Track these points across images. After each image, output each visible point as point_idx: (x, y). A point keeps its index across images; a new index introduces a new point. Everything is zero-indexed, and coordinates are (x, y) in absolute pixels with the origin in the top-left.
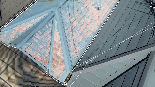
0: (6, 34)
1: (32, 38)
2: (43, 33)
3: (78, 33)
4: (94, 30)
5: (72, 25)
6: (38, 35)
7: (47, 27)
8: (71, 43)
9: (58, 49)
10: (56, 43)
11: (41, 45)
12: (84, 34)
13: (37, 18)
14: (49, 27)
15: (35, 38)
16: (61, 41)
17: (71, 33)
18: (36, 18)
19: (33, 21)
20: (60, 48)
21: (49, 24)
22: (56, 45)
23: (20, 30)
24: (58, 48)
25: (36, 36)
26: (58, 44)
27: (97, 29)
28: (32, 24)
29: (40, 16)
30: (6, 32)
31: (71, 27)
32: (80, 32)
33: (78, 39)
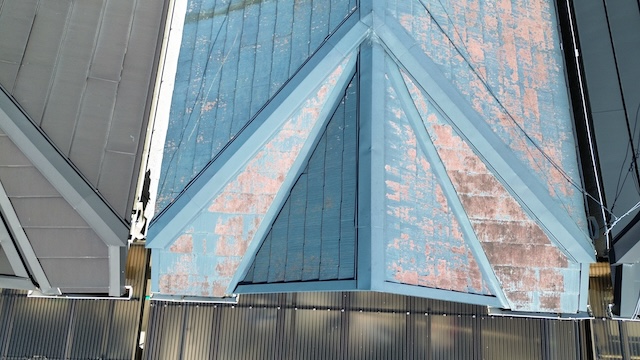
0: (187, 251)
1: (389, 212)
3: (511, 84)
5: (472, 64)
6: (395, 183)
7: (395, 130)
8: (519, 145)
9: (487, 198)
10: (464, 178)
11: (425, 218)
12: (530, 81)
13: (304, 110)
14: (400, 122)
15: (395, 204)
17: (491, 99)
18: (298, 111)
19: (288, 130)
20: (495, 188)
21: (394, 111)
22: (470, 185)
23: (250, 201)
24: (487, 194)
25: (392, 192)
26: (477, 177)
27: (549, 29)
28: (294, 149)
29: (314, 94)
30: (179, 243)
31: (475, 76)
32: (515, 77)
33: (527, 114)
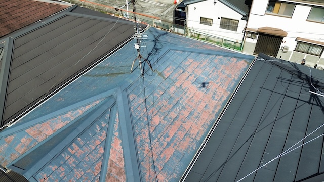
0: (8, 142)
1: (63, 155)
2: (88, 142)
3: (164, 140)
4: (198, 133)
5: (150, 124)
6: (77, 147)
7: (97, 129)
8: (146, 166)
9: (117, 180)
10: (114, 165)
11: (80, 170)
12: (175, 144)
13: (79, 110)
14: (102, 129)
15: (69, 153)
16: (124, 160)
17: (148, 140)
18: (76, 109)
19: (69, 115)
20: (122, 177)
21: (102, 122)
22: (114, 170)
23: (39, 134)
24: (118, 177)
25: (73, 149)
26: (118, 168)
27: (203, 132)
28: (66, 122)
29: (84, 106)
30: (9, 138)
31: (148, 128)
32: (168, 139)
33: (162, 156)
